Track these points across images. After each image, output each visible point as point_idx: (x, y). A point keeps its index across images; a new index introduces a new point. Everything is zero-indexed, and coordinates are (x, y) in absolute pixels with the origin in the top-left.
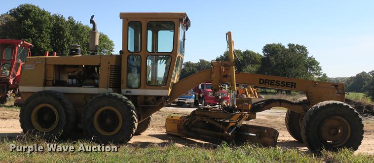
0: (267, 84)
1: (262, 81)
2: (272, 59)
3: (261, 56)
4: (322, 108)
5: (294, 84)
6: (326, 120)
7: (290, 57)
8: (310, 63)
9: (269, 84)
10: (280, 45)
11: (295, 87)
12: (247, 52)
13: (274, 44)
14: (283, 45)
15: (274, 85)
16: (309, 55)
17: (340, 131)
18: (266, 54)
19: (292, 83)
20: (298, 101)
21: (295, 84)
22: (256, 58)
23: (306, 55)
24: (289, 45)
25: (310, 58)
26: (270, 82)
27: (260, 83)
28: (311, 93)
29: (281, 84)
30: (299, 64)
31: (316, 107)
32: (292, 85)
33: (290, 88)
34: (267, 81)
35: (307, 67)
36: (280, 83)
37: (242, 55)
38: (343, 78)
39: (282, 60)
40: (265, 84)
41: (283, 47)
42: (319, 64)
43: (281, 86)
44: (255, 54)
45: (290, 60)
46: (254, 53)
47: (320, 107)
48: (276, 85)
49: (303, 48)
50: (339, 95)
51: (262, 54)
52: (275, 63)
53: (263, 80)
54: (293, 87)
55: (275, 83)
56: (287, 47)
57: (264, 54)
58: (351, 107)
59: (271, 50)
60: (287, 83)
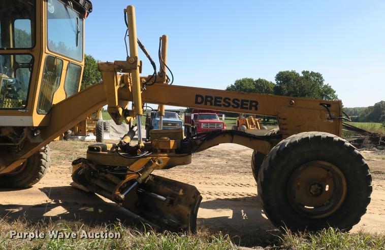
0: (209, 103)
1: (200, 100)
2: (284, 87)
3: (274, 84)
4: (293, 145)
5: (254, 104)
6: (301, 169)
7: (303, 84)
8: (325, 92)
9: (211, 105)
10: (293, 72)
11: (256, 109)
12: (260, 81)
13: (288, 72)
14: (297, 72)
15: (220, 106)
16: (325, 83)
17: (327, 189)
18: (279, 82)
19: (252, 102)
20: (270, 133)
21: (257, 103)
22: (268, 88)
23: (321, 83)
24: (303, 72)
25: (326, 86)
26: (213, 101)
27: (197, 102)
28: (284, 119)
29: (232, 104)
30: (313, 92)
31: (284, 144)
32: (251, 106)
33: (248, 110)
34: (209, 99)
35: (322, 96)
36: (231, 102)
37: (254, 84)
38: (361, 108)
39: (295, 88)
40: (206, 104)
41: (297, 75)
42: (335, 92)
43: (233, 106)
44: (268, 83)
45: (303, 87)
46: (266, 82)
47: (290, 144)
48: (224, 105)
49: (318, 76)
50: (332, 121)
51: (275, 82)
52: (287, 92)
53: (201, 97)
54: (253, 108)
55: (223, 102)
56: (301, 75)
57: (277, 82)
58: (348, 144)
59: (284, 77)
60: (243, 101)
